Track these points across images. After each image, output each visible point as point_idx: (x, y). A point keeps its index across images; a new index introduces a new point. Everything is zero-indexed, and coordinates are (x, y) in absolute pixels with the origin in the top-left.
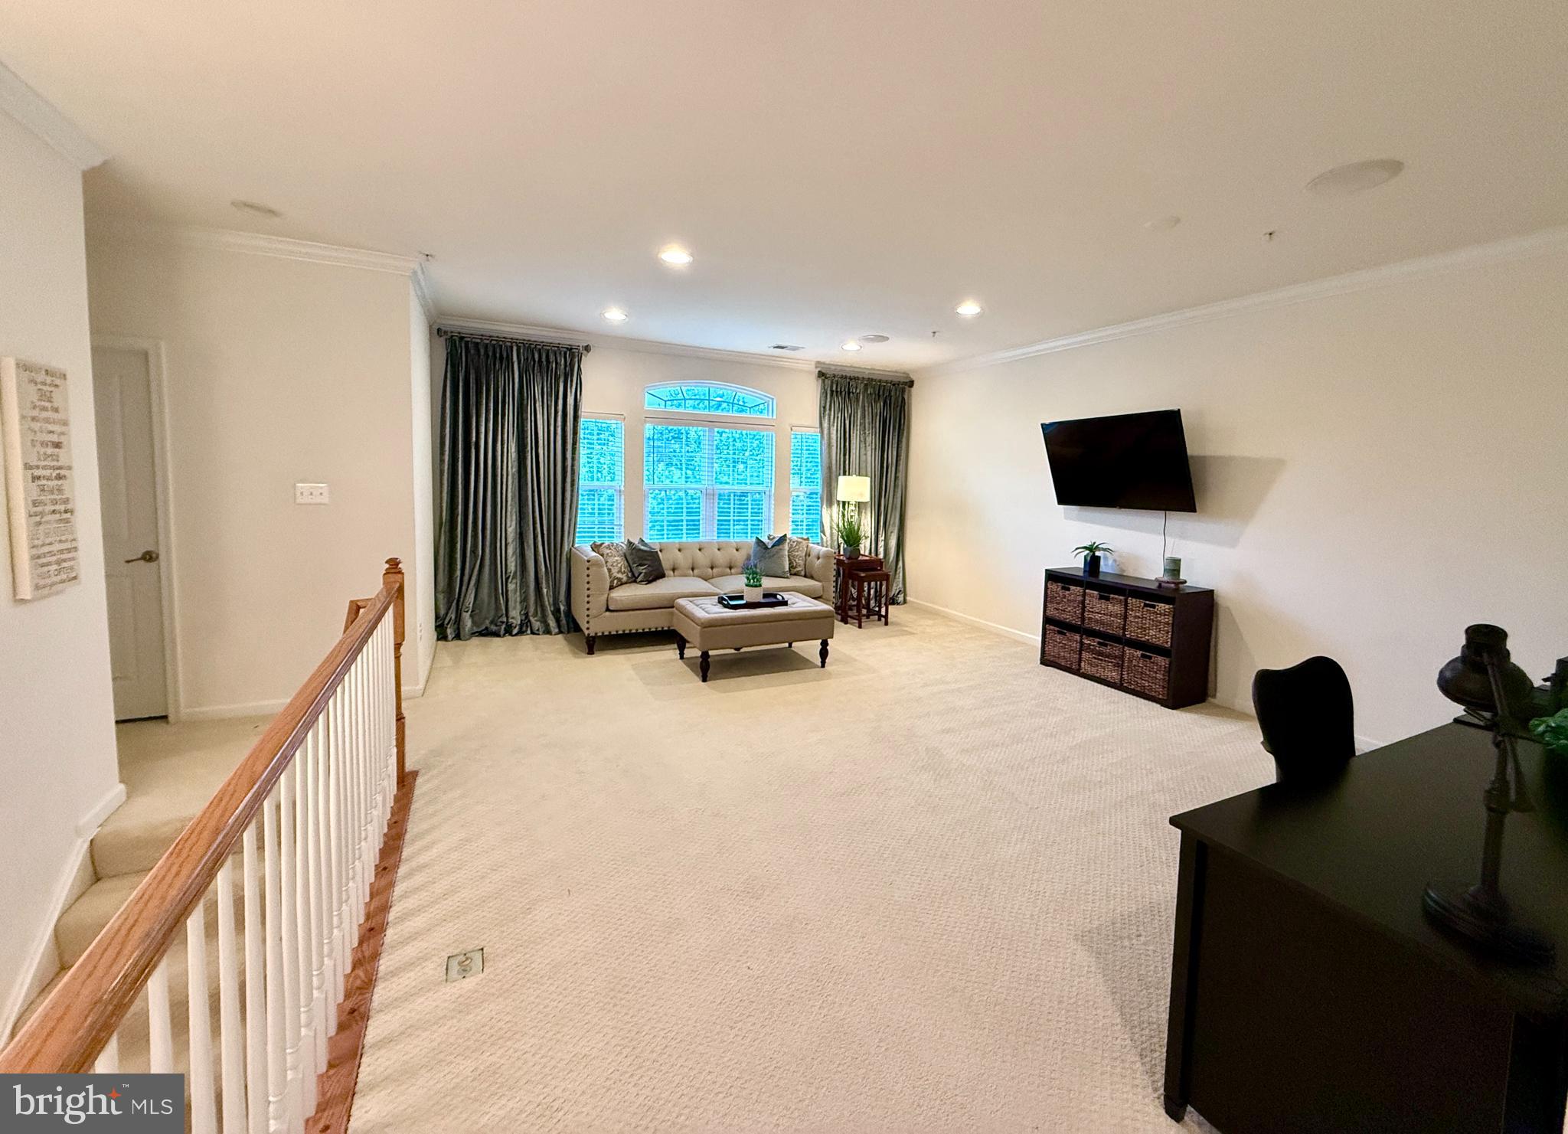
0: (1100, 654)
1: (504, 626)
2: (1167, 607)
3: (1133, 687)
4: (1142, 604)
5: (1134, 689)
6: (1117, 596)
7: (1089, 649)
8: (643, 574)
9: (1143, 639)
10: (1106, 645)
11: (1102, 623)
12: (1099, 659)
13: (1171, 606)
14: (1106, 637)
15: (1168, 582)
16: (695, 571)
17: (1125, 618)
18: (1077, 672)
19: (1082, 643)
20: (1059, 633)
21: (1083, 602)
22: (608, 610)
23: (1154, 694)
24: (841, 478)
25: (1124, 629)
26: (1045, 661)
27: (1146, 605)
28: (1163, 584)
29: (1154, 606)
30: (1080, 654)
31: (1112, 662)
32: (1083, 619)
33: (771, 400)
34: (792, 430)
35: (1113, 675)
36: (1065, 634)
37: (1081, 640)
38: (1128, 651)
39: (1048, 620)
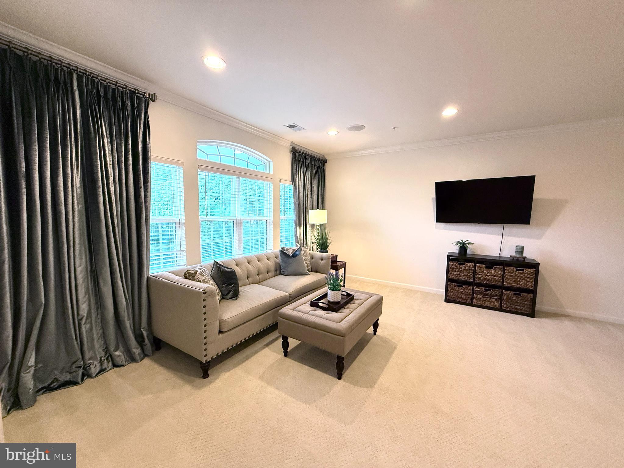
0: (486, 295)
1: (81, 371)
2: (532, 270)
3: (509, 309)
4: (515, 270)
5: (510, 310)
6: (498, 267)
7: (479, 293)
8: (231, 292)
9: (516, 286)
10: (490, 290)
11: (488, 280)
12: (486, 297)
13: (534, 270)
14: (489, 287)
15: (521, 258)
16: (250, 279)
17: (503, 276)
18: (471, 304)
19: (473, 290)
20: (458, 286)
21: (474, 270)
22: (220, 332)
23: (523, 311)
24: (310, 211)
25: (503, 282)
26: (448, 300)
27: (517, 270)
28: (519, 259)
29: (523, 270)
30: (473, 296)
31: (494, 298)
32: (474, 278)
33: (268, 162)
34: (280, 182)
35: (497, 304)
36: (462, 286)
37: (473, 288)
38: (505, 292)
39: (449, 280)
